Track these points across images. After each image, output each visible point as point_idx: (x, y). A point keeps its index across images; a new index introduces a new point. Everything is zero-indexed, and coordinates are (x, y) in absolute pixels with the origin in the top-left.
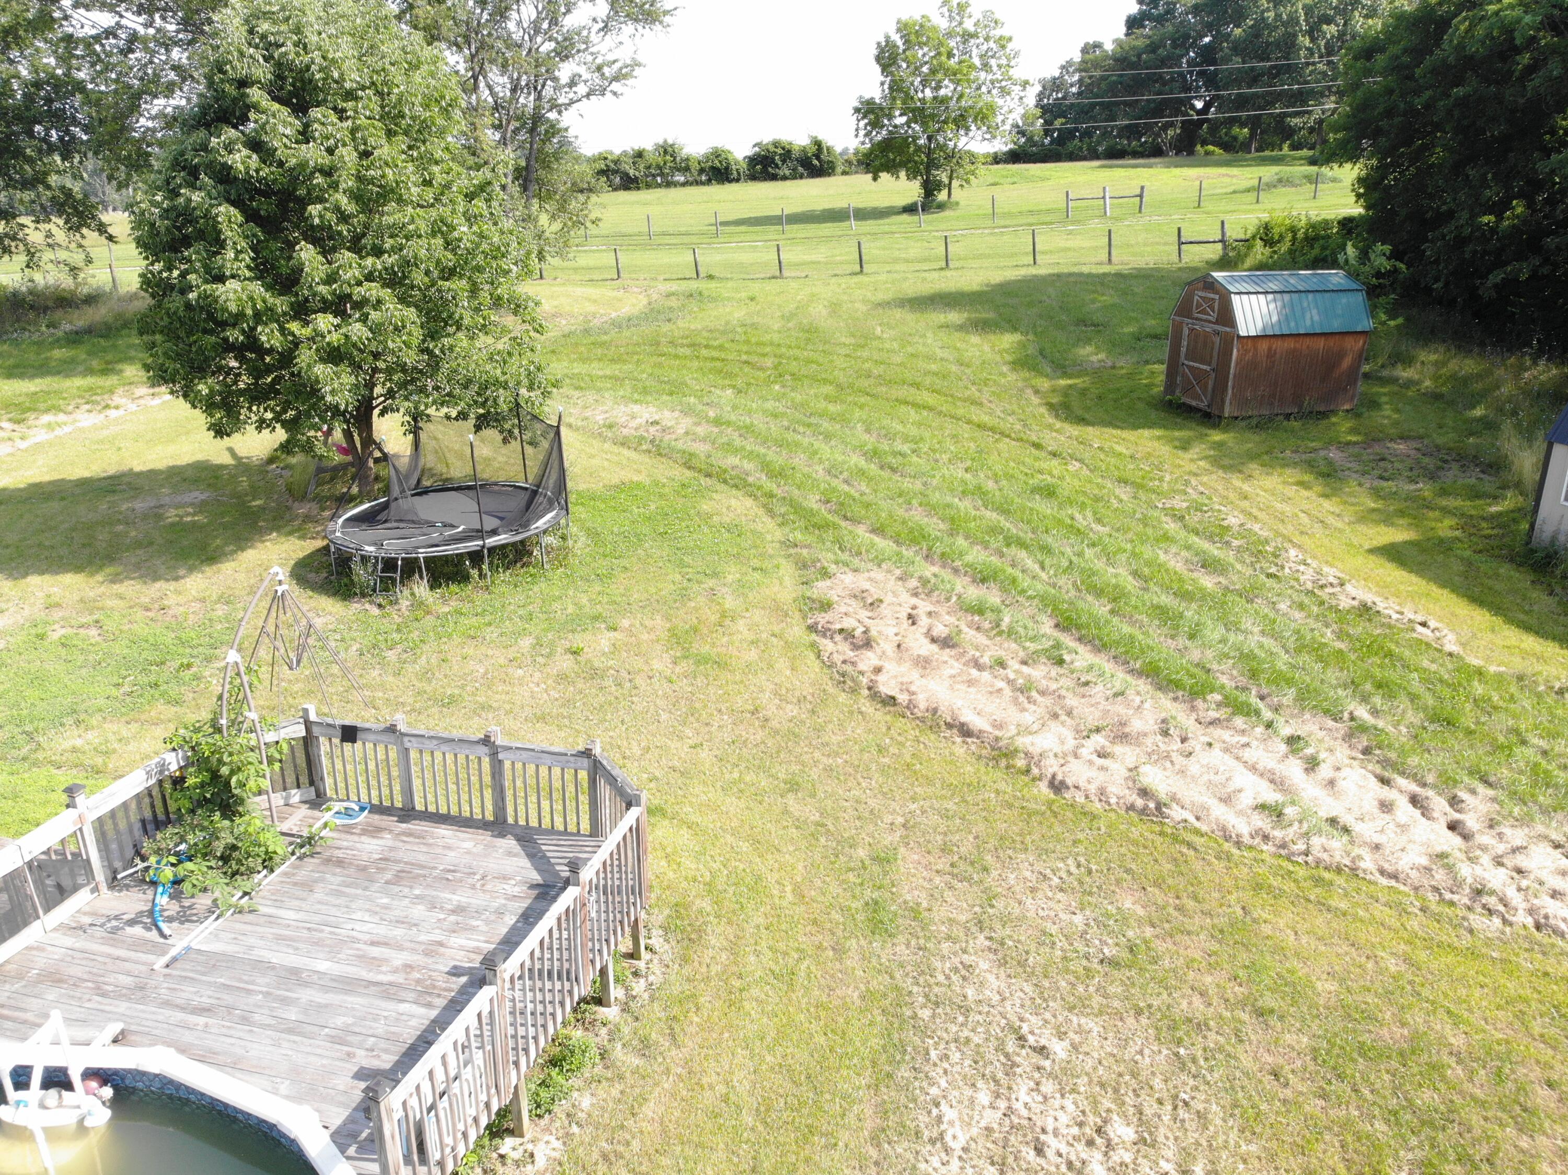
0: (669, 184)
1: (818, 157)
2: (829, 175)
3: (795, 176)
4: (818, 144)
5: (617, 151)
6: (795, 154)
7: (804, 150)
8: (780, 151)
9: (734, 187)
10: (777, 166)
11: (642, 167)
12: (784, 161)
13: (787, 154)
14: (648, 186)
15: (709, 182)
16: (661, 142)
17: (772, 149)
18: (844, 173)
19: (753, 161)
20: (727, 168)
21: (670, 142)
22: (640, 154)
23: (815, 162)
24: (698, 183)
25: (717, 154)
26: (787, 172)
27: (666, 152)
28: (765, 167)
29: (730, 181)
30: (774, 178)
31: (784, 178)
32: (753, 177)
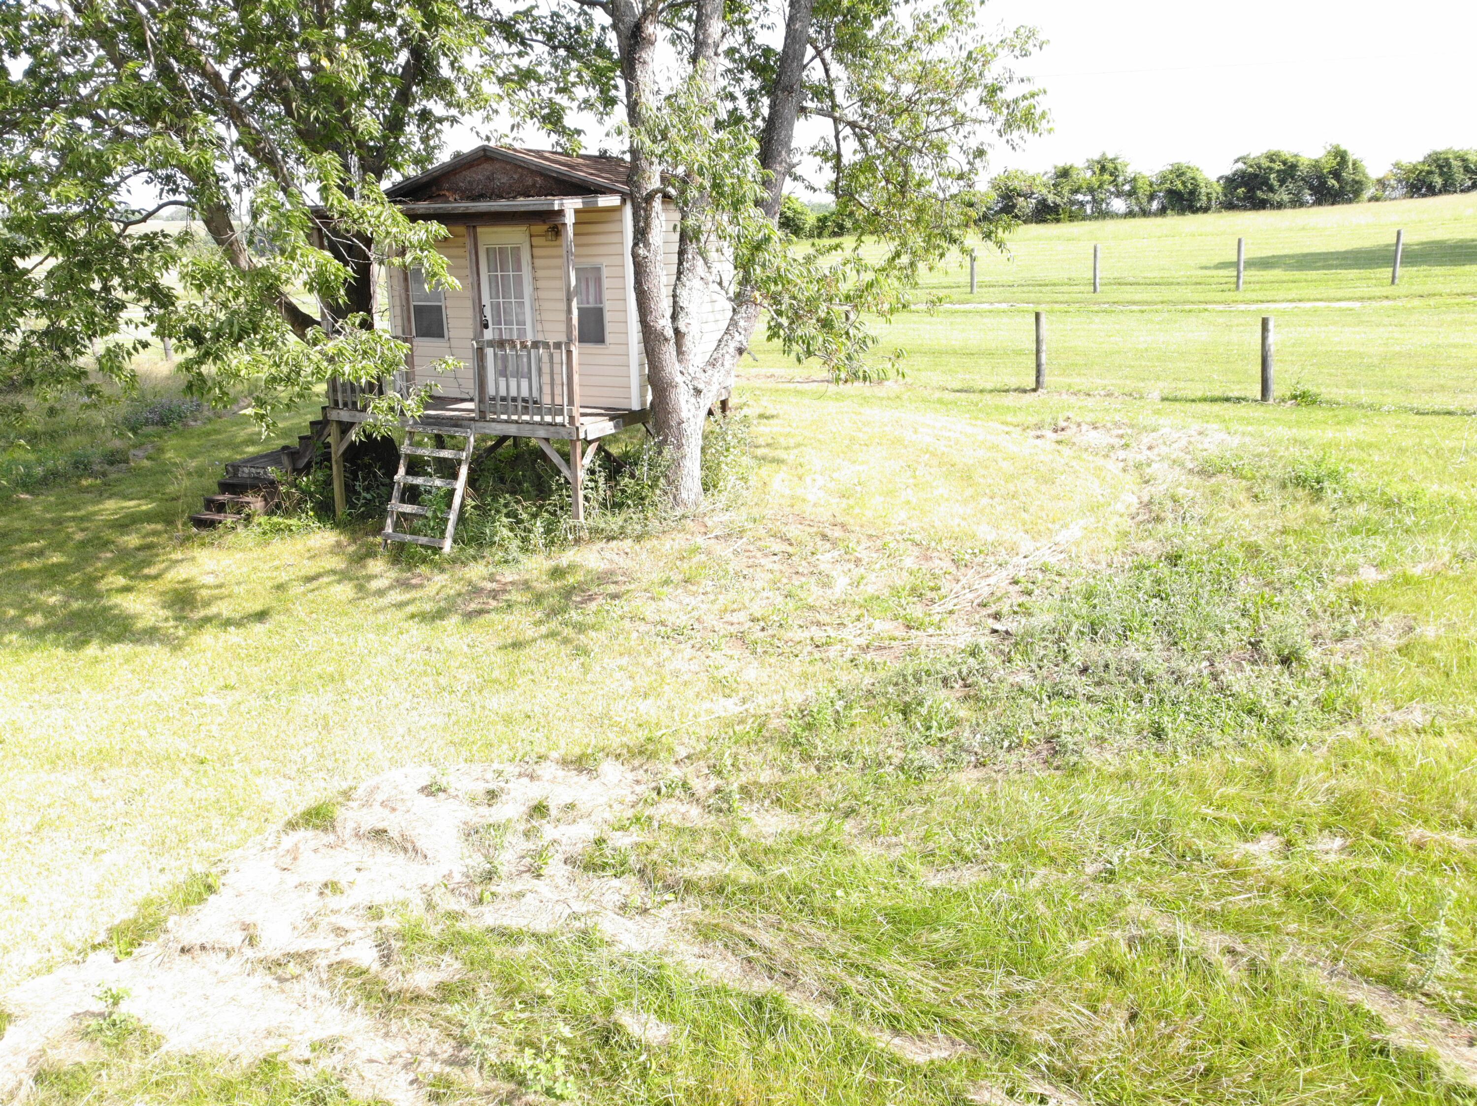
0: (1102, 214)
1: (1336, 174)
2: (1350, 201)
3: (1297, 203)
4: (1341, 156)
5: (1031, 172)
6: (1303, 169)
7: (1316, 165)
8: (1278, 166)
9: (1200, 217)
10: (1271, 189)
11: (1066, 191)
12: (1282, 182)
13: (1289, 171)
14: (1072, 218)
15: (1162, 211)
16: (1097, 157)
17: (1265, 163)
18: (1375, 199)
19: (1231, 182)
20: (1192, 193)
21: (1110, 156)
22: (1065, 173)
23: (1332, 182)
24: (1145, 213)
25: (1179, 173)
26: (1286, 198)
27: (1103, 169)
28: (1251, 190)
29: (1195, 210)
30: (1261, 205)
31: (1280, 206)
32: (1230, 206)
